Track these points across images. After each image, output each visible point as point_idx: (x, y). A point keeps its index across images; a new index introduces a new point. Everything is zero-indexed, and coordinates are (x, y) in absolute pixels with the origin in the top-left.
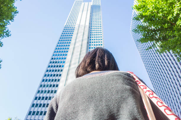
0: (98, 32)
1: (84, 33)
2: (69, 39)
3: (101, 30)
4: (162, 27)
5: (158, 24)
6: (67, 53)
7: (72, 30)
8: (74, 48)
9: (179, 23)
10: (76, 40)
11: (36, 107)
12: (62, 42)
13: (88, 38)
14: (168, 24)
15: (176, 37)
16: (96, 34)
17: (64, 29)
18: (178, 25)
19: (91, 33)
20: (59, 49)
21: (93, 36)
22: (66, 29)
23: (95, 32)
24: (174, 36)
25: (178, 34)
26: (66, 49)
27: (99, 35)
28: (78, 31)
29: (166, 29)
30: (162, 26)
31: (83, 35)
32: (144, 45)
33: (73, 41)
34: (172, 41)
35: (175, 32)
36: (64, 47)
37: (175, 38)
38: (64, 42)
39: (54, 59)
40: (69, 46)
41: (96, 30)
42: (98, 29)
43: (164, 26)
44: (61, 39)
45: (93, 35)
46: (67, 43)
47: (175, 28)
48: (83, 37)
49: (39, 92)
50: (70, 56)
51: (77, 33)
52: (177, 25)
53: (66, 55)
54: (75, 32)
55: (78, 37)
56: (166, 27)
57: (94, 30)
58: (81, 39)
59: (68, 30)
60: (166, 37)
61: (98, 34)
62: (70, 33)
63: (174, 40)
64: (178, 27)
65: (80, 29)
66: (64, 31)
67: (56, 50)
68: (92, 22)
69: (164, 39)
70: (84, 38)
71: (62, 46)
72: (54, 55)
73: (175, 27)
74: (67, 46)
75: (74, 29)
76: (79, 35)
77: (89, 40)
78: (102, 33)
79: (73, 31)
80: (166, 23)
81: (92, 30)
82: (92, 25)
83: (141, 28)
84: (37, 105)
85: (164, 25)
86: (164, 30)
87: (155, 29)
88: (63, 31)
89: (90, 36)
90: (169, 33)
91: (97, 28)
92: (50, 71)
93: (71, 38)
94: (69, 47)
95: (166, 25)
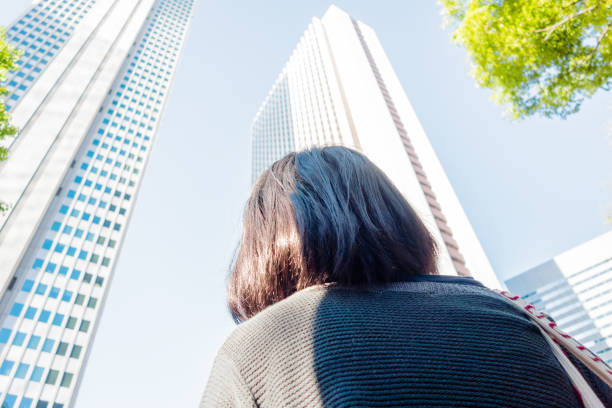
7: (57, 34)
17: (28, 16)
59: (43, 28)
66: (27, 21)
68: (145, 40)
74: (13, 83)
75: (67, 34)
77: (111, 101)
82: (139, 52)
88: (21, 22)
89: (118, 89)
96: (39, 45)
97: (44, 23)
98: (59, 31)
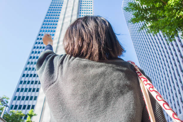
0: (88, 7)
1: (73, 8)
2: (57, 14)
3: (91, 6)
4: (154, 6)
5: (150, 2)
6: (55, 29)
7: (60, 4)
8: (63, 24)
9: (170, 3)
10: (65, 15)
11: (24, 84)
12: (50, 17)
13: (78, 13)
14: (159, 3)
15: (166, 17)
16: (85, 9)
17: (52, 3)
18: (170, 5)
19: (81, 8)
20: (47, 21)
21: (83, 12)
22: (54, 3)
23: (86, 7)
24: (164, 16)
25: (168, 14)
26: (54, 24)
27: (89, 11)
28: (67, 5)
29: (157, 8)
30: (154, 4)
31: (73, 10)
32: (135, 26)
33: (61, 17)
34: (162, 22)
35: (166, 11)
36: (52, 23)
37: (164, 18)
38: (52, 17)
39: (41, 35)
40: (57, 21)
41: (86, 5)
42: (88, 5)
43: (156, 6)
44: (48, 14)
45: (83, 10)
46: (56, 18)
47: (166, 8)
48: (72, 12)
49: (26, 69)
50: (59, 32)
51: (66, 8)
52: (168, 5)
53: (54, 31)
54: (64, 6)
55: (67, 12)
56: (157, 6)
57: (84, 5)
58: (70, 14)
59: (56, 4)
60: (156, 17)
61: (88, 9)
62: (59, 8)
63: (163, 21)
64: (169, 7)
65: (69, 3)
67: (44, 26)
69: (154, 19)
70: (74, 14)
71: (50, 21)
72: (41, 31)
73: (166, 6)
74: (55, 21)
75: (62, 3)
76: (68, 9)
77: (79, 15)
78: (92, 9)
79: (62, 5)
80: (158, 2)
81: (82, 5)
83: (132, 6)
84: (25, 82)
85: (156, 4)
86: (155, 9)
87: (147, 8)
88: (51, 5)
89: (80, 12)
90: (160, 12)
91: (87, 3)
92: (38, 47)
93: (61, 8)
94: (57, 23)
95: (158, 4)
96: (57, 9)
97: (56, 3)
98: (60, 3)
